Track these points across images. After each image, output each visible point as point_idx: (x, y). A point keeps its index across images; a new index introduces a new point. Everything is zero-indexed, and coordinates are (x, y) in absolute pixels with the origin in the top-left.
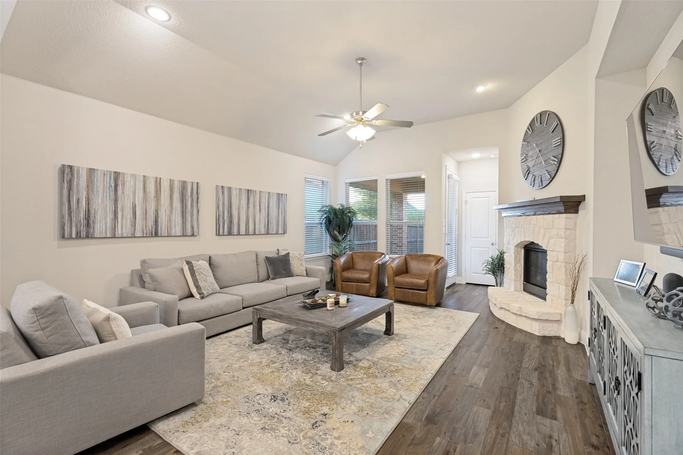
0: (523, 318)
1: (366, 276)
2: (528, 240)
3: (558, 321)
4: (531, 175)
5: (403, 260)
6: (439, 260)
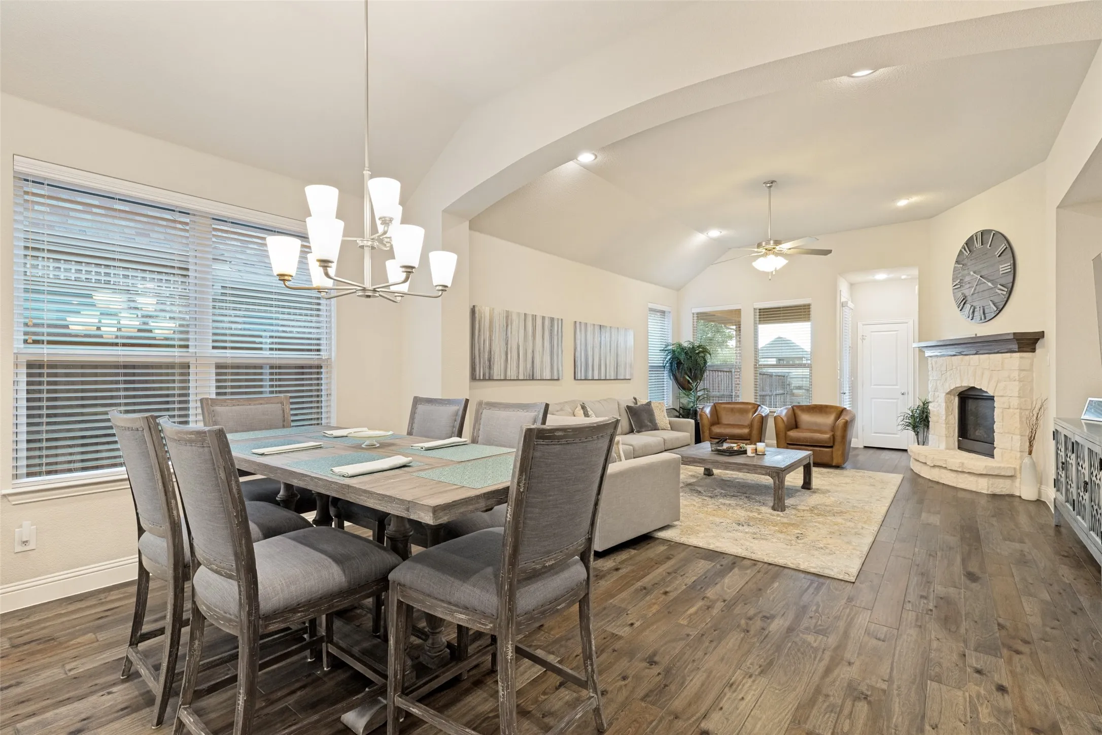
0: (966, 475)
1: (746, 431)
2: (966, 385)
3: (1012, 477)
4: (968, 306)
5: (791, 411)
6: (841, 412)
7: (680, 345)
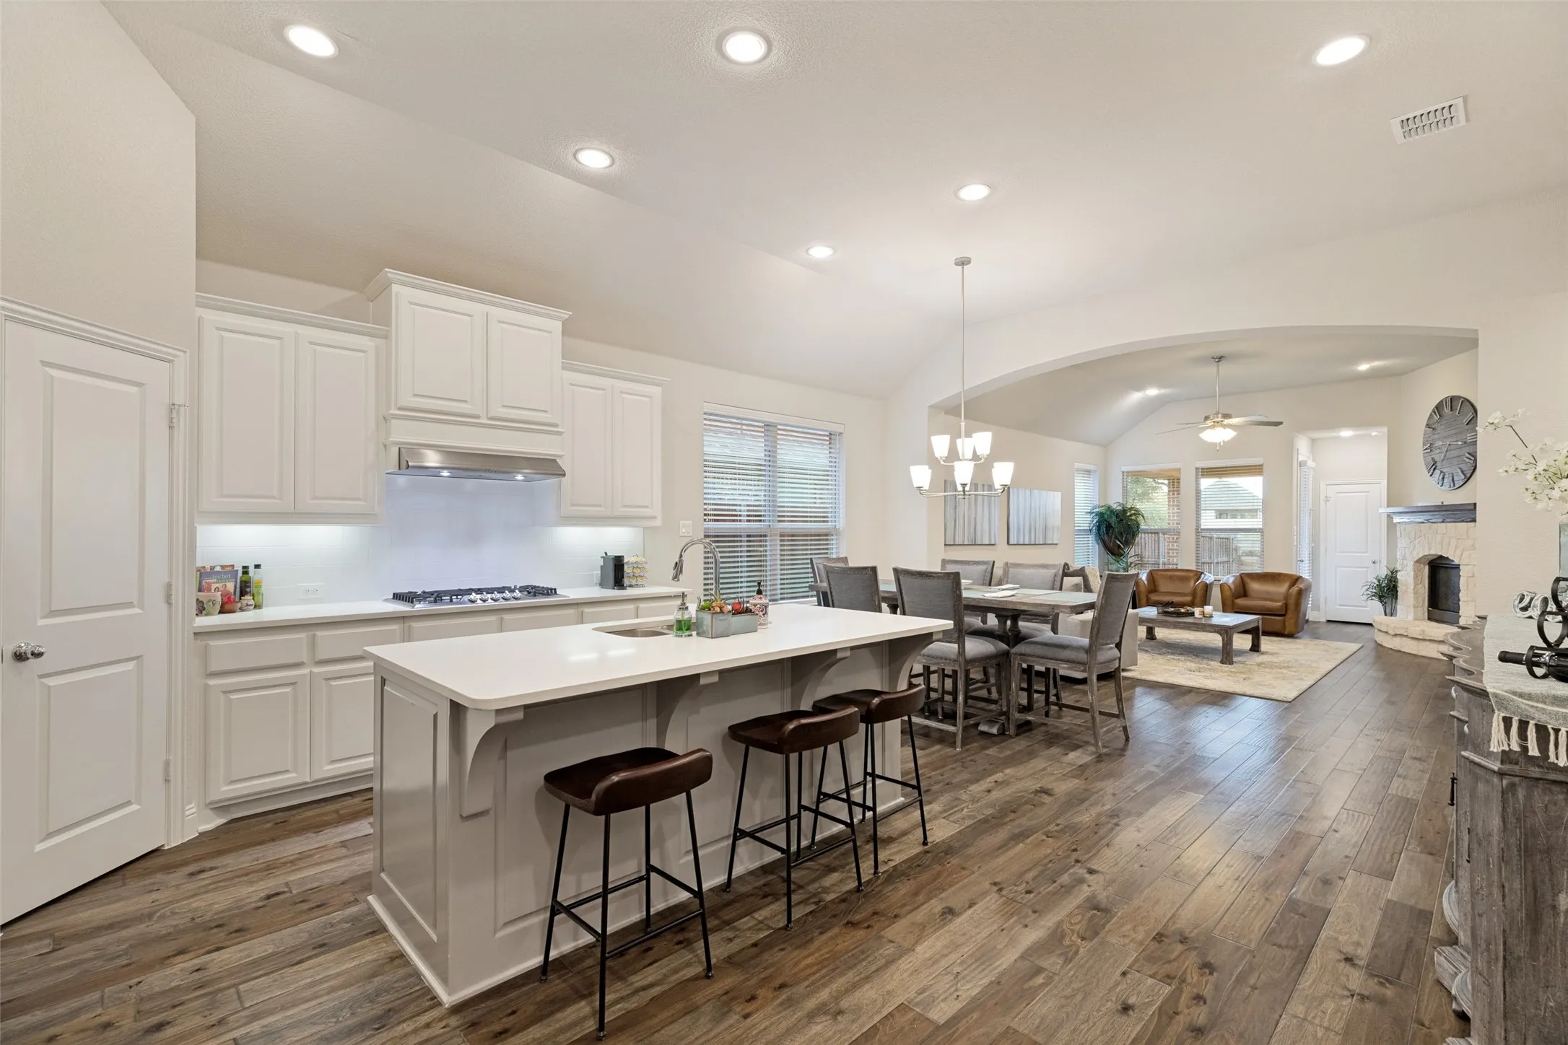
1: (1191, 596)
2: (1433, 552)
4: (1437, 472)
5: (1239, 579)
6: (1296, 580)
7: (1109, 508)
